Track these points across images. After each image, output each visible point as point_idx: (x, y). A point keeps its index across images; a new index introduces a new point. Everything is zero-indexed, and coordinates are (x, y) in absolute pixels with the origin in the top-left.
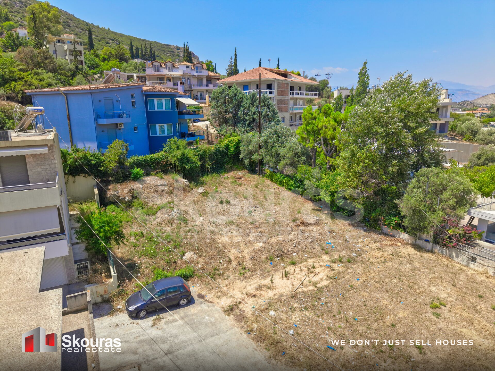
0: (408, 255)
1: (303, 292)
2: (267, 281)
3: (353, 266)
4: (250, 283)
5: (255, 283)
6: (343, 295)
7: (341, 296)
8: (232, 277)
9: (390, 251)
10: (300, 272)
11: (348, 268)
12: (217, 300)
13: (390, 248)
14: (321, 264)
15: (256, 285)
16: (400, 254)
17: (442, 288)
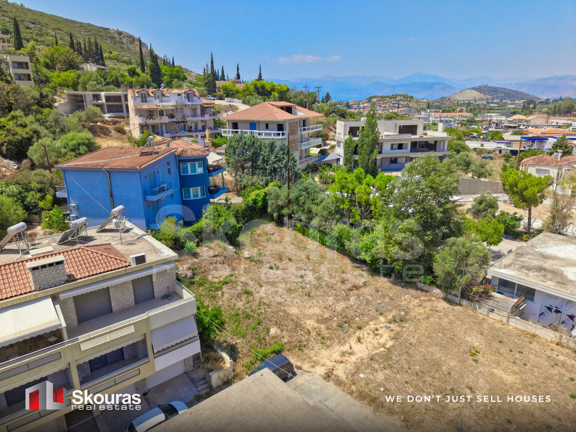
0: (444, 309)
1: (377, 354)
2: (346, 348)
3: (406, 325)
4: (333, 351)
5: (337, 351)
6: (407, 352)
7: (406, 354)
8: (316, 347)
9: (428, 306)
10: (367, 335)
11: (403, 327)
12: (313, 370)
13: (428, 303)
14: (381, 325)
15: (339, 352)
16: (437, 309)
17: (474, 337)
